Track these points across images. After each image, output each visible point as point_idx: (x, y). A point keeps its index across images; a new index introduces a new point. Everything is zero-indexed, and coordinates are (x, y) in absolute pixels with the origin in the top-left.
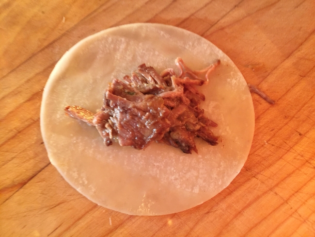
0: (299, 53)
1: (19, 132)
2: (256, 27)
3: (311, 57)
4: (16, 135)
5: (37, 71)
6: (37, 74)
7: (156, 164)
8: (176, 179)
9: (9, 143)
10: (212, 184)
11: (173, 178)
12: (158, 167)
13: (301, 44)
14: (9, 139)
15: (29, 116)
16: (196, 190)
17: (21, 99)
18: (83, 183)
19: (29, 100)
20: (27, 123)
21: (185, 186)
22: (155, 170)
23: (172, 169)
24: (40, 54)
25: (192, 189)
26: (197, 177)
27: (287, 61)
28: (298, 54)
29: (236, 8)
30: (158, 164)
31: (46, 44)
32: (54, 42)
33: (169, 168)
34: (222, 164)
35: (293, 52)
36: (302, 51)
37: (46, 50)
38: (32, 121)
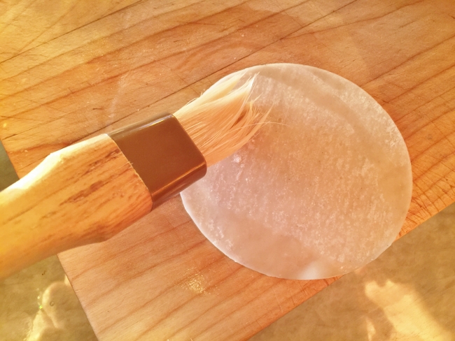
0: (390, 77)
1: (73, 93)
2: (350, 38)
3: (401, 84)
4: (68, 95)
5: (104, 34)
6: (103, 38)
7: (299, 225)
8: (320, 244)
9: (60, 101)
10: (360, 254)
11: (317, 242)
12: (301, 229)
13: (395, 68)
14: (61, 98)
15: (86, 79)
16: (342, 259)
17: (81, 60)
18: (220, 236)
19: (89, 63)
20: (82, 86)
21: (329, 252)
22: (298, 231)
23: (317, 233)
24: (110, 17)
25: (337, 257)
26: (343, 245)
27: (373, 82)
28: (388, 78)
29: (334, 13)
30: (301, 226)
31: (118, 8)
32: (127, 7)
33: (313, 231)
34: (371, 234)
35: (383, 74)
36: (393, 76)
37: (117, 14)
38: (87, 85)
